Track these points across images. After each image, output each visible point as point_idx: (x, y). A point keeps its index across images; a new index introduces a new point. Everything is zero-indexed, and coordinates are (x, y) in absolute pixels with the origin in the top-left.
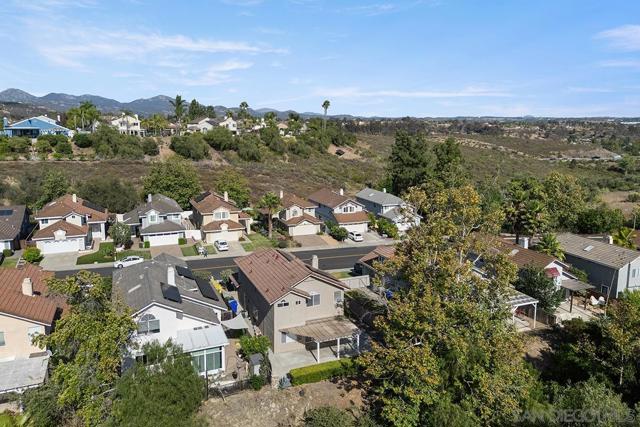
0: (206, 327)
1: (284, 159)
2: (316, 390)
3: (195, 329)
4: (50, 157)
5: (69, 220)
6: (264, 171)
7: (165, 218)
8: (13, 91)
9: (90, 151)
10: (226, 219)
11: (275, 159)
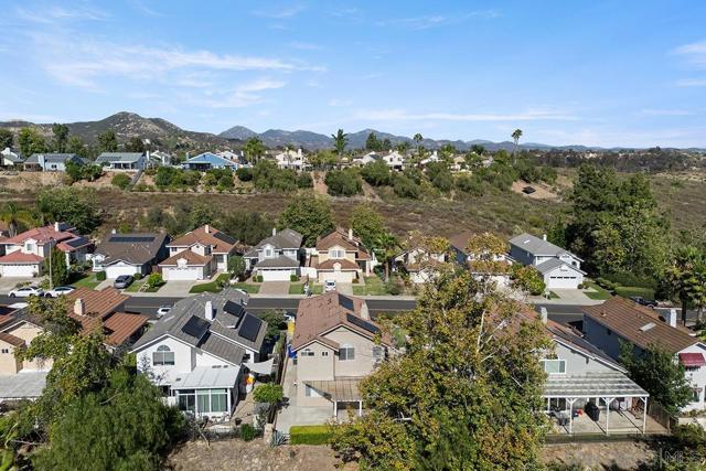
0: (226, 367)
1: (449, 197)
2: (311, 454)
3: (214, 367)
4: (214, 190)
5: (194, 249)
6: (418, 209)
7: (281, 253)
8: (238, 128)
9: (249, 185)
10: (341, 258)
11: (437, 197)
